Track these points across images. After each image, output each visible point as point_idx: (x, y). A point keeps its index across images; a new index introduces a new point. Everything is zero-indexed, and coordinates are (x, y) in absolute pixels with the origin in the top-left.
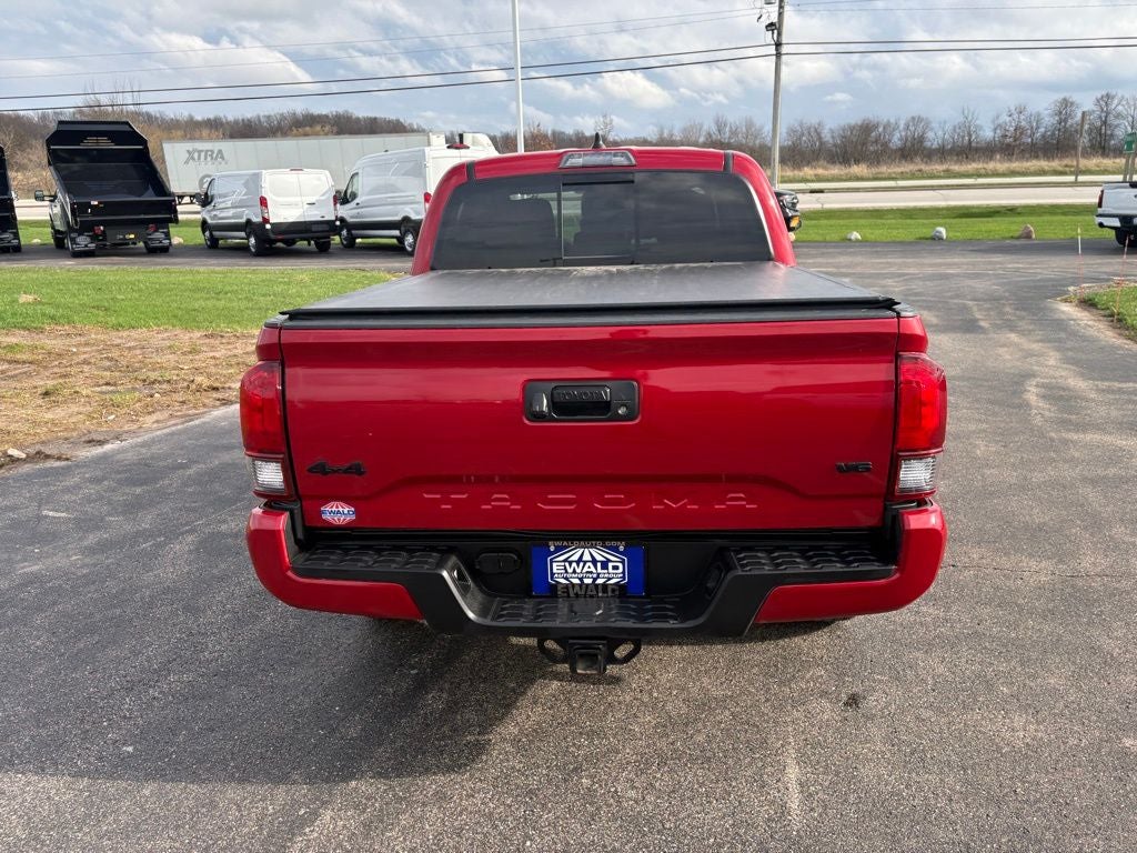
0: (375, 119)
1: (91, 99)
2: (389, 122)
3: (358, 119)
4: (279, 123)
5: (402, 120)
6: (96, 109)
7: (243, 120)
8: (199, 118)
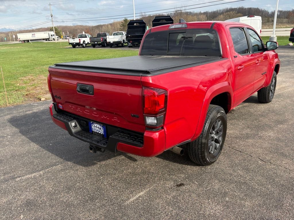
0: (251, 8)
1: (176, 9)
2: (255, 9)
3: (245, 8)
4: (223, 11)
5: (259, 8)
6: (178, 12)
7: (213, 12)
8: (202, 12)
